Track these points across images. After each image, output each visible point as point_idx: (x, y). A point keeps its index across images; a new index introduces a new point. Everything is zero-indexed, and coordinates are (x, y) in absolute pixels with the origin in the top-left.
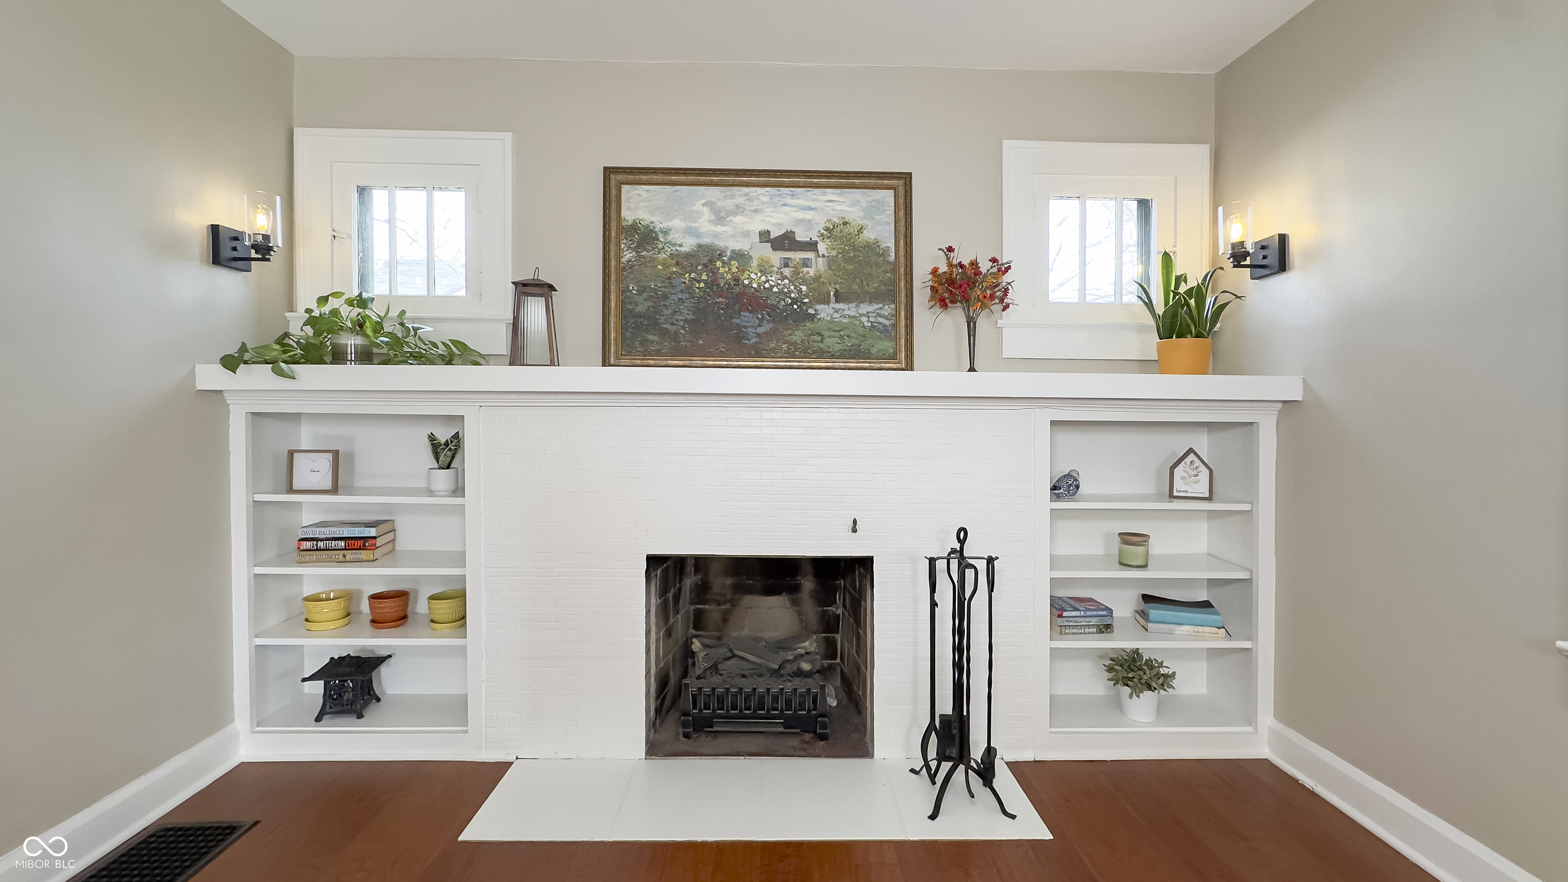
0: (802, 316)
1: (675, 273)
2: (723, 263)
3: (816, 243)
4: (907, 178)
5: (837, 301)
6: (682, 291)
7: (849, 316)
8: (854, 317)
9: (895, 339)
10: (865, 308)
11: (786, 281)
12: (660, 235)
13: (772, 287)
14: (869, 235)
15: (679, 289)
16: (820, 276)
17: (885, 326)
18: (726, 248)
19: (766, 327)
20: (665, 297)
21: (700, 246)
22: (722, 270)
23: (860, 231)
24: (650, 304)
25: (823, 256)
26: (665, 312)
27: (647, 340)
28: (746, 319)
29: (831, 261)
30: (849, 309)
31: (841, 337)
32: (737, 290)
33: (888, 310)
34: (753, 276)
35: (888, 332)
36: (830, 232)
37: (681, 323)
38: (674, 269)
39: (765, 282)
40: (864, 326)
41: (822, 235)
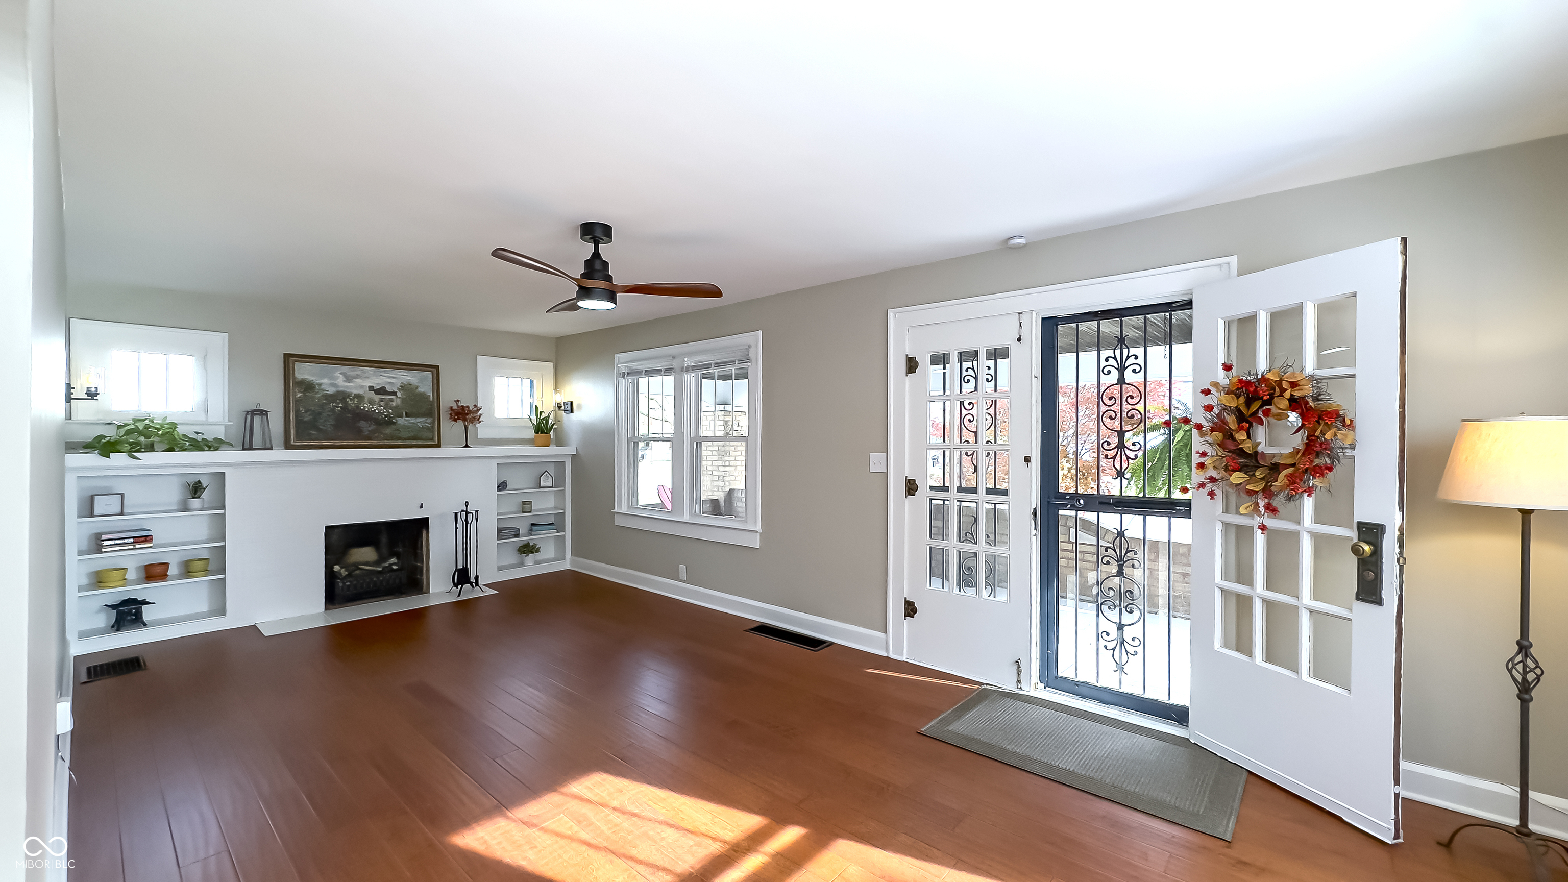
0: (390, 423)
1: (324, 403)
2: (350, 399)
3: (396, 392)
4: (437, 367)
5: (407, 416)
6: (329, 411)
7: (413, 423)
8: (414, 423)
9: (433, 432)
10: (419, 420)
11: (382, 408)
12: (317, 386)
13: (375, 410)
14: (421, 390)
15: (327, 410)
16: (398, 406)
17: (428, 427)
18: (352, 393)
19: (373, 427)
20: (320, 414)
21: (338, 392)
22: (349, 402)
23: (417, 388)
24: (311, 417)
25: (400, 398)
26: (321, 421)
27: (311, 433)
28: (362, 424)
29: (403, 400)
30: (412, 420)
31: (409, 431)
32: (358, 411)
33: (429, 420)
34: (365, 405)
35: (431, 430)
36: (403, 388)
37: (329, 426)
38: (324, 401)
39: (372, 408)
40: (419, 427)
41: (399, 389)
